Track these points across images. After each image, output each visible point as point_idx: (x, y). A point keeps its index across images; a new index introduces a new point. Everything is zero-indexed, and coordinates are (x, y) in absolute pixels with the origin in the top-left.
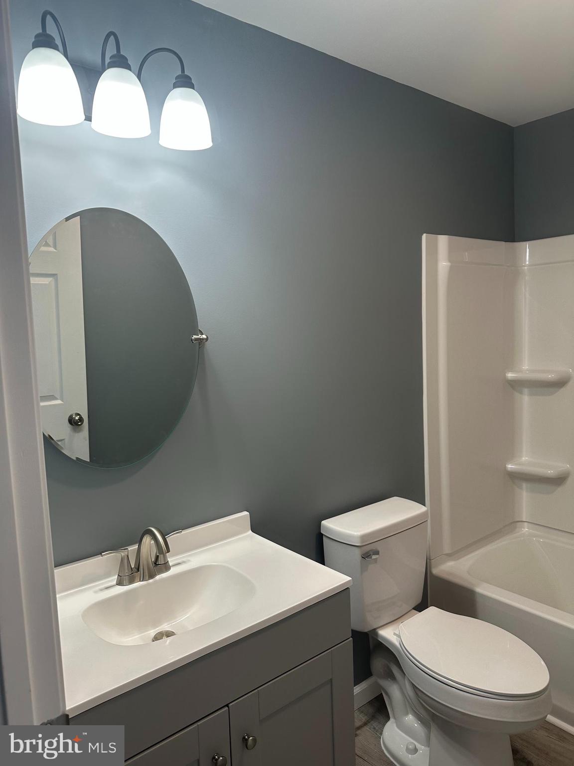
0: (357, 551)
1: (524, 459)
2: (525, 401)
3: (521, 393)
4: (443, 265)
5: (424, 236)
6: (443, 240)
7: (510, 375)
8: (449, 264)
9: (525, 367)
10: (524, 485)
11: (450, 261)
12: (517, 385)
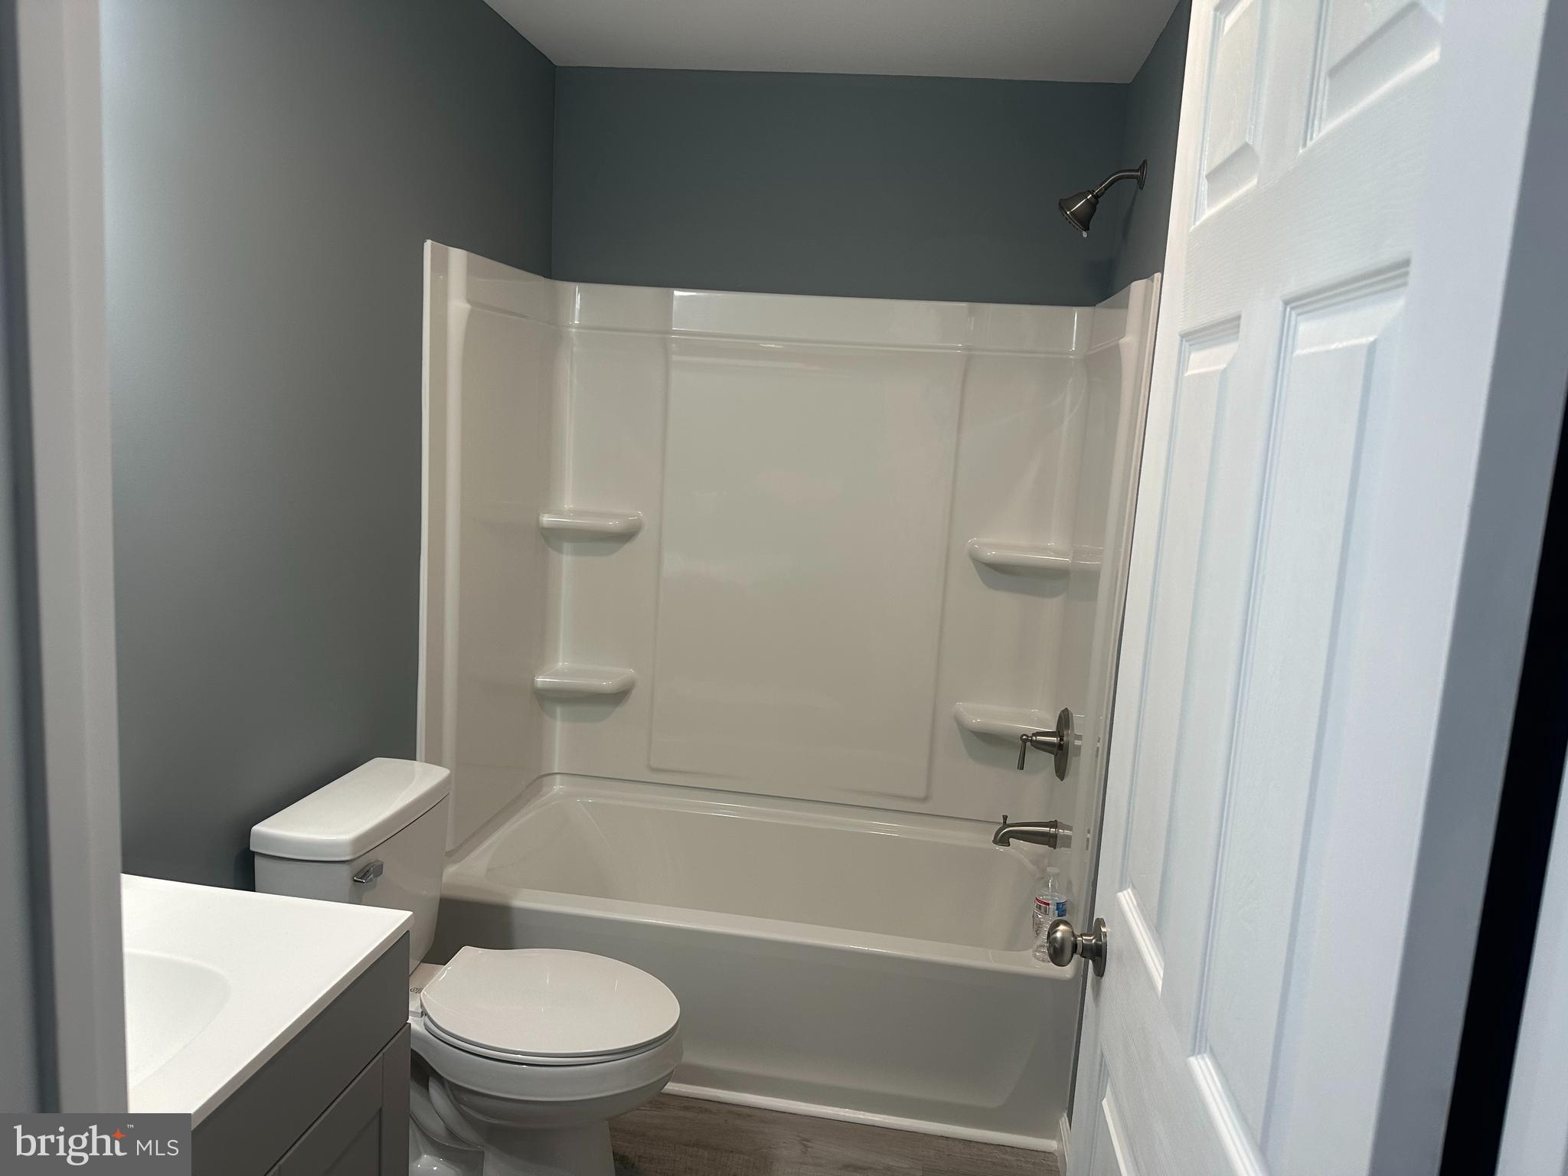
0: (345, 868)
1: (561, 664)
2: (567, 563)
3: (560, 551)
4: (458, 307)
5: (428, 244)
6: (457, 257)
7: (547, 519)
8: (468, 306)
9: (568, 505)
10: (559, 710)
11: (469, 301)
12: (554, 537)
